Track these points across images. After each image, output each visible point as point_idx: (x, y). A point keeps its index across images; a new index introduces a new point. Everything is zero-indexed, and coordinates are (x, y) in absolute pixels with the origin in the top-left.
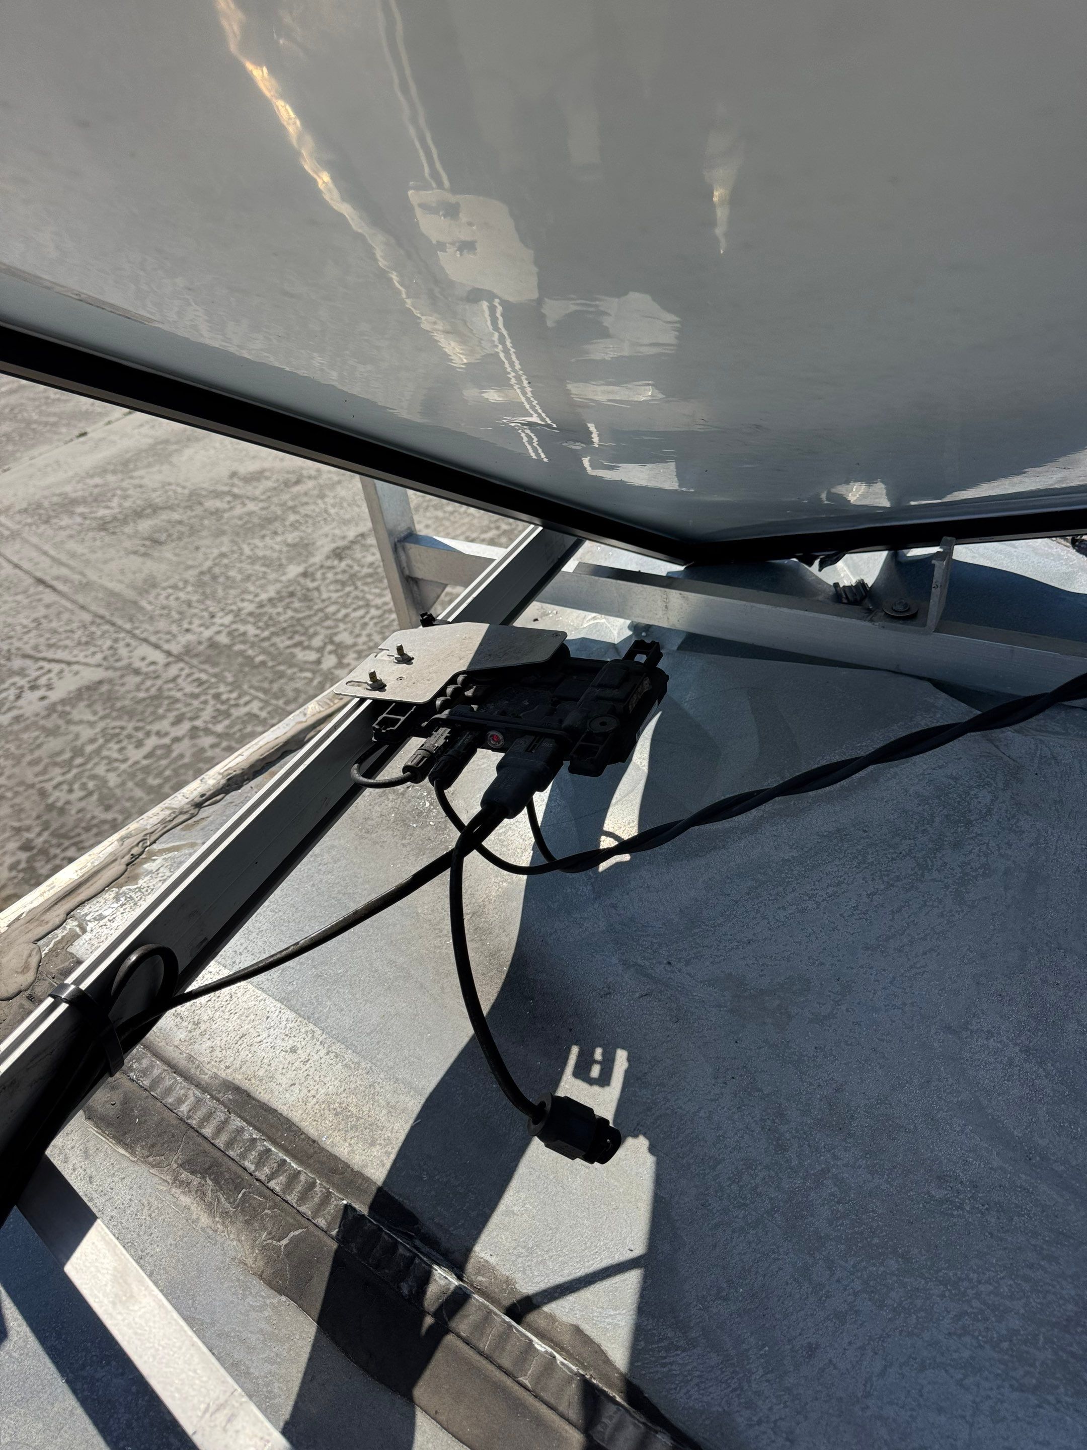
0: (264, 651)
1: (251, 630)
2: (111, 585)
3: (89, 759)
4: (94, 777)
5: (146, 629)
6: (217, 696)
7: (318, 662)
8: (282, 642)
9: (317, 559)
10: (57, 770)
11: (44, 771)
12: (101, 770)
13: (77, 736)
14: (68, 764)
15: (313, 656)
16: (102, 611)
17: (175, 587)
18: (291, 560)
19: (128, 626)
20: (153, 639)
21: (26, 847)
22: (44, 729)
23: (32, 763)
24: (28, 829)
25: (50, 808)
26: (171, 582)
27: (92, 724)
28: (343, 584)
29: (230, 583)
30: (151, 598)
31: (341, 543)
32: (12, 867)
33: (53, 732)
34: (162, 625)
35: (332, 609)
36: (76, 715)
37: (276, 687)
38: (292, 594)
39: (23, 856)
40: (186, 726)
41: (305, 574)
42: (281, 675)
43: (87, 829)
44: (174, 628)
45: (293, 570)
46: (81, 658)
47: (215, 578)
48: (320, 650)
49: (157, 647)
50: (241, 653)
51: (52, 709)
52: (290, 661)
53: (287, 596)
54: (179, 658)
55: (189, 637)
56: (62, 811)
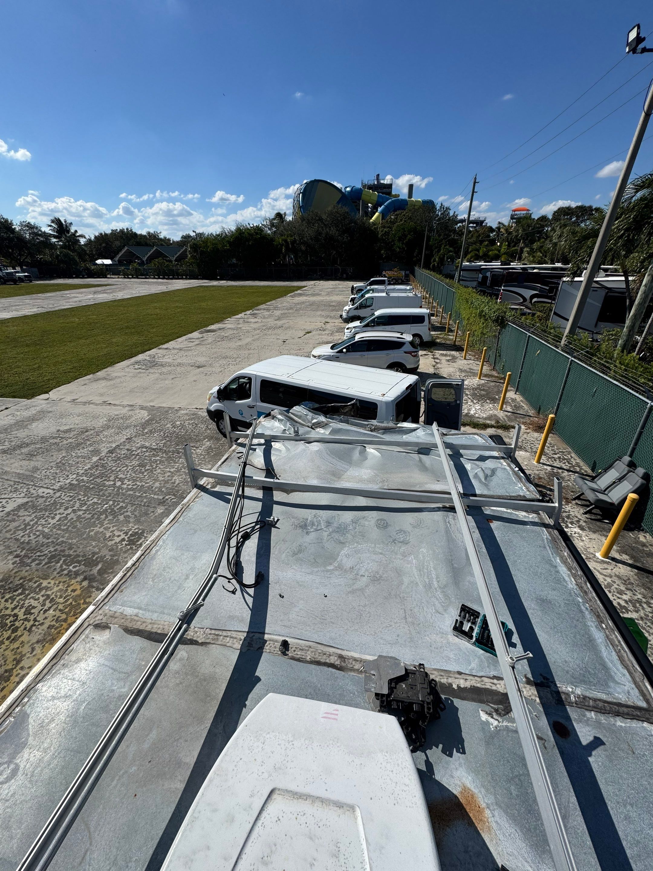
0: (92, 484)
1: (85, 478)
2: (18, 471)
3: (33, 526)
4: (38, 531)
5: (42, 483)
6: (79, 499)
7: (115, 484)
8: (99, 480)
9: (103, 454)
10: (20, 532)
11: (15, 533)
12: (40, 528)
13: (24, 520)
14: (25, 529)
15: (112, 483)
16: (17, 480)
17: (48, 469)
18: (93, 456)
19: (32, 483)
20: (45, 486)
21: (17, 556)
22: (8, 520)
23: (6, 532)
24: (16, 551)
25: (23, 543)
26: (46, 467)
27: (30, 516)
28: (116, 461)
29: (71, 466)
30: (38, 473)
31: (111, 449)
32: (13, 564)
33: (14, 520)
34: (47, 481)
35: (114, 468)
36: (20, 514)
37: (101, 493)
38: (97, 466)
39: (18, 559)
40: (70, 510)
41: (100, 459)
42: (102, 490)
43: (42, 546)
44: (52, 481)
45: (95, 459)
46: (14, 495)
47: (64, 464)
48: (114, 481)
49: (47, 488)
50: (84, 485)
51: (8, 514)
52: (104, 485)
53: (95, 466)
54: (59, 490)
55: (60, 483)
56: (28, 543)
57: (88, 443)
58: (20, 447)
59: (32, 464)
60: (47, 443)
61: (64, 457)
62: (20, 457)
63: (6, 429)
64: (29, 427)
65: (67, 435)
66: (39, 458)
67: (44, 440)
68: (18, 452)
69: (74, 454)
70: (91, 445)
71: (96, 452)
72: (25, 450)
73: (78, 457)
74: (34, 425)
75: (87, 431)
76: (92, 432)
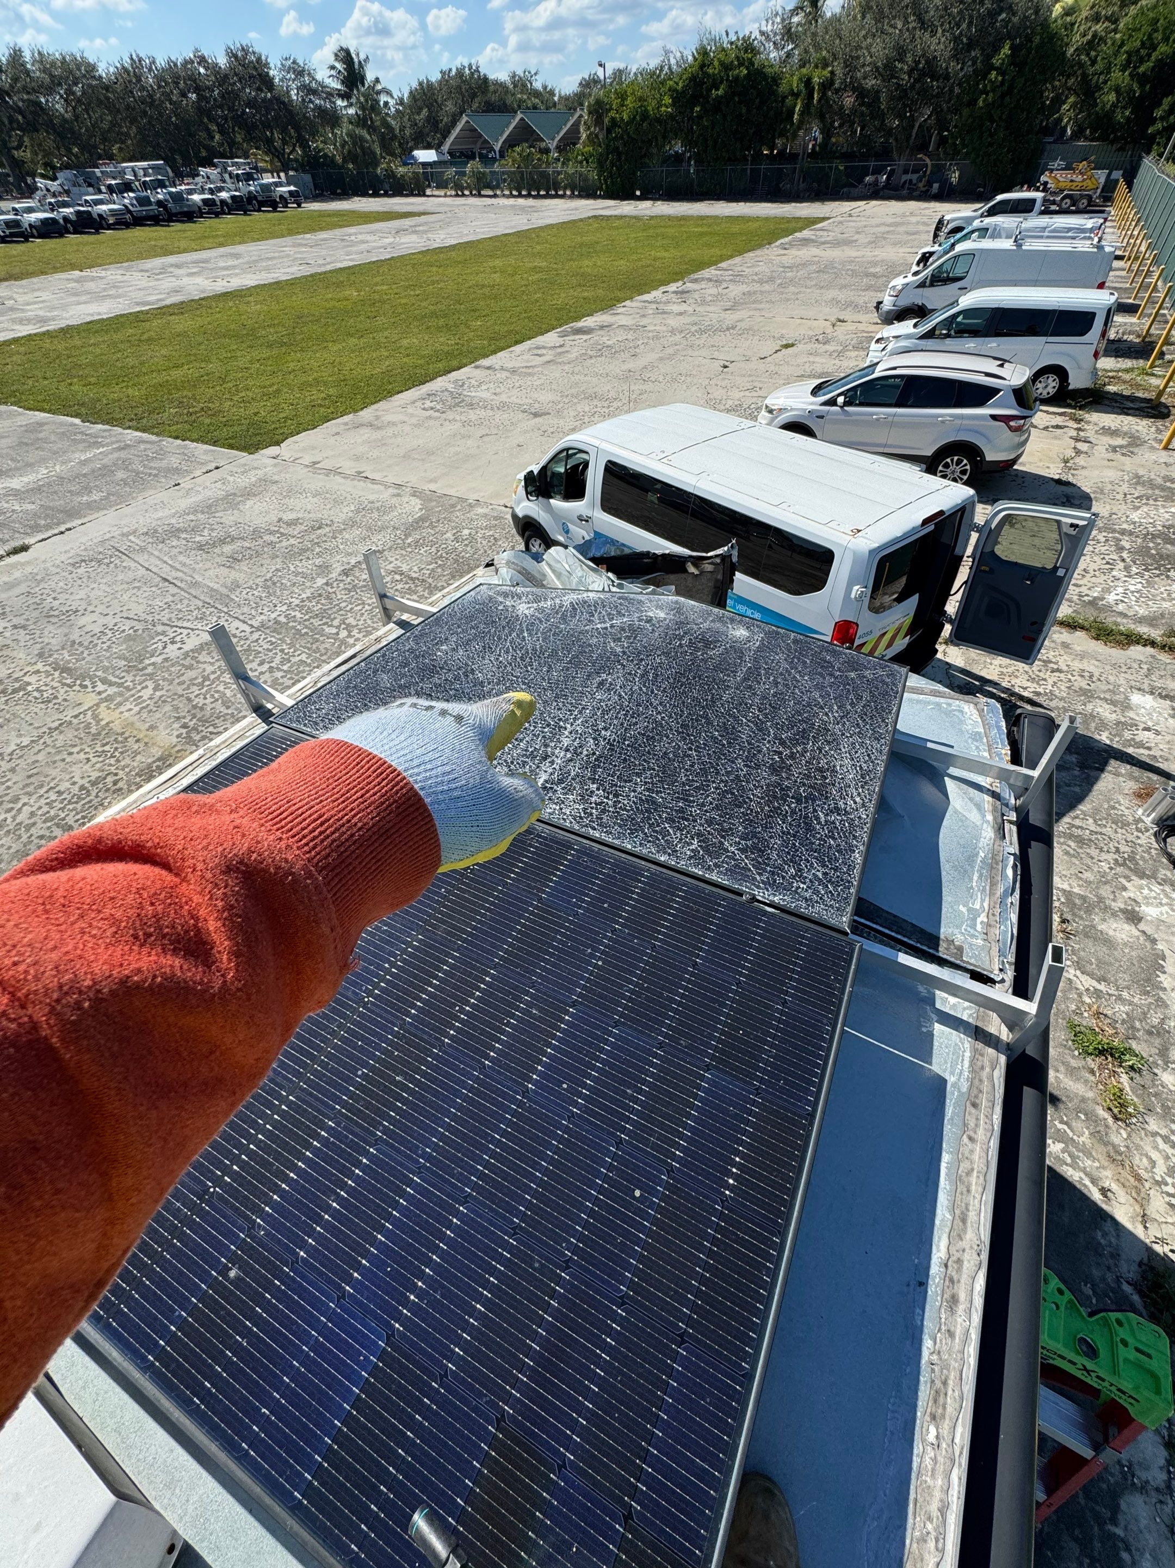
0: (306, 627)
1: (298, 615)
2: (211, 585)
3: (213, 682)
4: (217, 692)
5: (236, 612)
6: (282, 651)
7: (337, 634)
8: (316, 622)
9: (334, 575)
10: (195, 688)
11: (188, 688)
12: (221, 688)
13: (204, 670)
14: (201, 685)
15: (334, 631)
16: (208, 600)
17: (251, 588)
18: (318, 575)
19: (225, 610)
20: (242, 617)
21: (184, 726)
22: (183, 665)
23: (179, 684)
24: (184, 717)
25: (195, 707)
26: (249, 584)
27: (212, 664)
28: (350, 591)
29: (283, 587)
30: (237, 593)
31: (347, 567)
32: (178, 737)
33: (190, 667)
34: (246, 609)
35: (343, 605)
36: (201, 658)
37: (314, 646)
38: (320, 595)
39: (184, 731)
40: (266, 666)
41: (327, 584)
42: (317, 640)
43: (218, 718)
44: (253, 612)
45: (320, 581)
46: (199, 626)
47: (274, 584)
48: (338, 627)
49: (244, 622)
50: (294, 627)
51: (186, 655)
52: (322, 633)
53: (316, 596)
54: (258, 629)
55: (262, 617)
56: (202, 709)
57: (317, 550)
58: (223, 542)
59: (234, 574)
60: (260, 542)
61: (277, 570)
62: (218, 560)
63: (209, 507)
64: (241, 507)
65: (289, 530)
66: (244, 566)
67: (256, 534)
68: (217, 550)
69: (292, 568)
70: (319, 555)
71: (324, 569)
72: (227, 549)
73: (297, 574)
74: (249, 503)
75: (319, 528)
76: (328, 529)
